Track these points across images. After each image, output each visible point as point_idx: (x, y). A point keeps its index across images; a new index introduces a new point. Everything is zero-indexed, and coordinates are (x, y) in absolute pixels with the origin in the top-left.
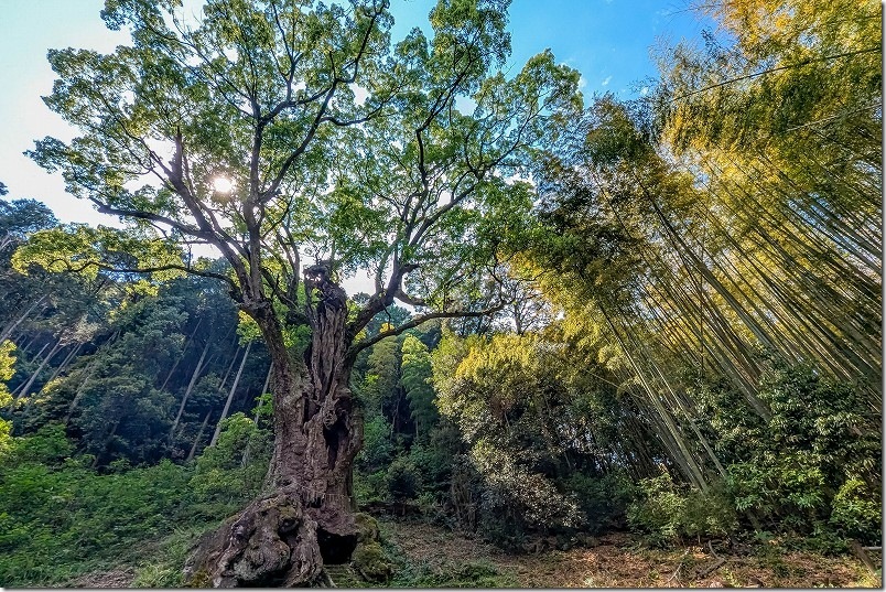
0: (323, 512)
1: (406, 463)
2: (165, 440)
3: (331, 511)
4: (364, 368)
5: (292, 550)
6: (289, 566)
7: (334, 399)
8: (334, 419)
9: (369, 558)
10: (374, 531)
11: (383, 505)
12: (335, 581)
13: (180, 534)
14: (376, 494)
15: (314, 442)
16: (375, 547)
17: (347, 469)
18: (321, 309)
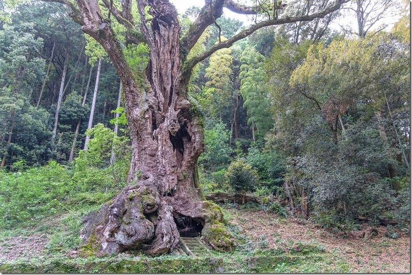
0: (176, 199)
1: (244, 163)
2: (49, 146)
3: (183, 199)
4: (202, 80)
5: (156, 226)
6: (154, 237)
7: (175, 110)
8: (177, 127)
9: (215, 234)
10: (218, 215)
11: (226, 196)
12: (190, 249)
13: (73, 213)
14: (220, 187)
15: (163, 146)
16: (220, 226)
17: (192, 167)
18: (155, 27)
